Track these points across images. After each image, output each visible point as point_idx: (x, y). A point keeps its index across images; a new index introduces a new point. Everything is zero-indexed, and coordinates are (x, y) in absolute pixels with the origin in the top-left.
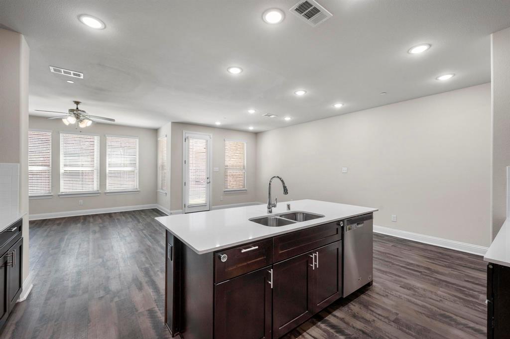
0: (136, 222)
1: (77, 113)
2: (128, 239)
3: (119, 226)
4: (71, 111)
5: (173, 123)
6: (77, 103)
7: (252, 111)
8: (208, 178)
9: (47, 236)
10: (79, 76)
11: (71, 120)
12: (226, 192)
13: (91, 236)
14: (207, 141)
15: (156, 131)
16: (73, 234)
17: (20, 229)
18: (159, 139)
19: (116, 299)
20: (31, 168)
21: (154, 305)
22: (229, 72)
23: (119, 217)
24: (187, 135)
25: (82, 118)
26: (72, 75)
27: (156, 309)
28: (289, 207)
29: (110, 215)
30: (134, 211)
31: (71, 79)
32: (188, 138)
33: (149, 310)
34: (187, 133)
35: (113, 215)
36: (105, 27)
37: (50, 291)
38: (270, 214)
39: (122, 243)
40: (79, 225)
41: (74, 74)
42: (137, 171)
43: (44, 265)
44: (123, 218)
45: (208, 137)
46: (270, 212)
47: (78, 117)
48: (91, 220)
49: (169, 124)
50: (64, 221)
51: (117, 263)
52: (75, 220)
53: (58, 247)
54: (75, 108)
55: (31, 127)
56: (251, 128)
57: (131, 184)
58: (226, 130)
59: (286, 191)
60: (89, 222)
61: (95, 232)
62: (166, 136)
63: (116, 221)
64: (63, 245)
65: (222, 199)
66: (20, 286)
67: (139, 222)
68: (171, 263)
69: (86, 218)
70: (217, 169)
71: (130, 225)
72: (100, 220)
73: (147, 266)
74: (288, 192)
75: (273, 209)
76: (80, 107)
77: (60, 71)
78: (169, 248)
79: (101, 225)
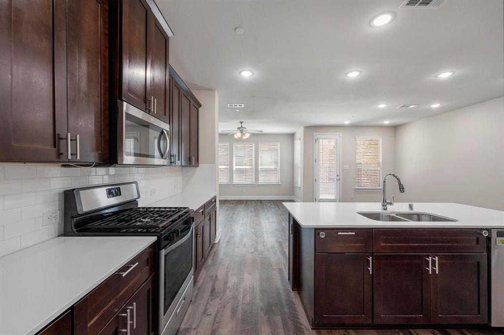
0: (277, 208)
1: (241, 129)
2: (271, 220)
3: (266, 210)
4: (239, 128)
5: (305, 127)
6: (241, 123)
7: (382, 106)
8: (337, 176)
9: (227, 210)
10: (242, 106)
11: (238, 135)
12: (357, 190)
13: (249, 214)
14: (337, 140)
15: (292, 136)
16: (240, 211)
17: (215, 201)
18: (295, 142)
19: (261, 256)
20: (220, 167)
21: (283, 267)
22: (347, 77)
23: (267, 204)
24: (317, 137)
25: (244, 132)
26: (238, 107)
27: (284, 269)
28: (411, 207)
29: (261, 201)
30: (277, 200)
31: (238, 109)
32: (318, 139)
33: (279, 269)
34: (317, 135)
35: (263, 201)
36: (253, 74)
37: (228, 241)
38: (385, 211)
39: (266, 222)
40: (243, 206)
41: (239, 106)
42: (279, 168)
43: (225, 227)
44: (269, 204)
45: (338, 136)
46: (386, 209)
47: (242, 132)
48: (250, 203)
49: (302, 129)
50: (235, 202)
51: (263, 234)
52: (240, 202)
53: (232, 218)
54: (240, 126)
55: (220, 141)
56: (387, 122)
57: (274, 179)
58: (356, 127)
59: (402, 189)
60: (249, 204)
61: (251, 212)
62: (300, 139)
63: (264, 206)
64: (234, 217)
65: (352, 197)
66: (216, 234)
67: (280, 209)
68: (292, 236)
69: (247, 201)
70: (346, 167)
71: (273, 210)
72: (255, 204)
73: (281, 240)
74: (405, 190)
75: (389, 207)
76: (244, 125)
77: (232, 106)
78: (291, 225)
79: (255, 208)
